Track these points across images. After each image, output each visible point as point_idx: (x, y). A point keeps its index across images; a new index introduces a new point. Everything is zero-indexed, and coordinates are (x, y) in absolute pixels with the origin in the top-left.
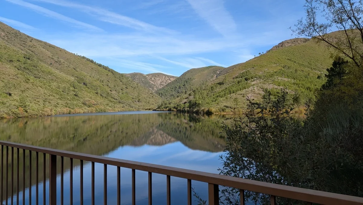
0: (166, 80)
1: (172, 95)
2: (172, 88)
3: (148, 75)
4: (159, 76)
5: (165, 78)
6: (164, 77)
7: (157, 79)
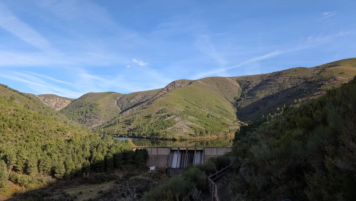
0: (61, 102)
1: (80, 119)
2: (79, 113)
3: (40, 96)
4: (53, 98)
5: (60, 100)
6: (58, 99)
7: (51, 101)
